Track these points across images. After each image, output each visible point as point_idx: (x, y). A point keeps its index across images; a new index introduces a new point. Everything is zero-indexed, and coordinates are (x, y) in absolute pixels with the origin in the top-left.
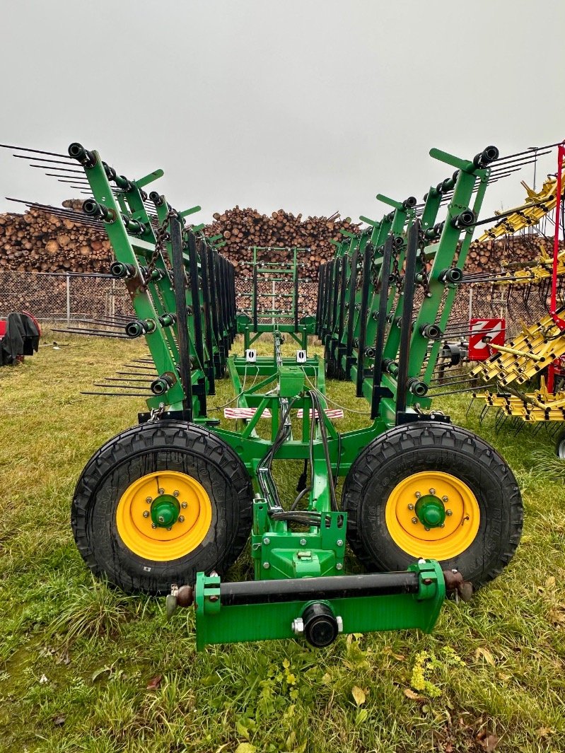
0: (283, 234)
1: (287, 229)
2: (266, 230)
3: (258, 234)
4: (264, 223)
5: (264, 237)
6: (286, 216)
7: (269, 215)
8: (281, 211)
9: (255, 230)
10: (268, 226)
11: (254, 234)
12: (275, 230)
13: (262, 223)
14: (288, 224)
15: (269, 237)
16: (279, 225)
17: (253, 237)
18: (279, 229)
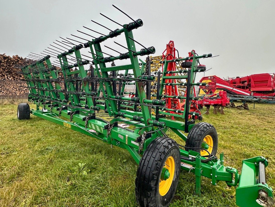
0: (18, 64)
1: (20, 62)
2: (9, 62)
3: (6, 63)
4: (9, 59)
5: (9, 64)
6: (19, 58)
7: (11, 57)
8: (17, 56)
9: (5, 61)
10: (11, 60)
11: (4, 63)
12: (14, 62)
13: (7, 59)
14: (20, 61)
15: (11, 65)
16: (16, 61)
17: (3, 64)
18: (16, 62)
